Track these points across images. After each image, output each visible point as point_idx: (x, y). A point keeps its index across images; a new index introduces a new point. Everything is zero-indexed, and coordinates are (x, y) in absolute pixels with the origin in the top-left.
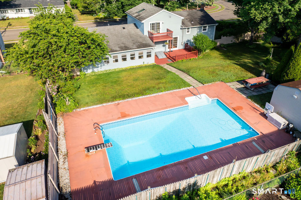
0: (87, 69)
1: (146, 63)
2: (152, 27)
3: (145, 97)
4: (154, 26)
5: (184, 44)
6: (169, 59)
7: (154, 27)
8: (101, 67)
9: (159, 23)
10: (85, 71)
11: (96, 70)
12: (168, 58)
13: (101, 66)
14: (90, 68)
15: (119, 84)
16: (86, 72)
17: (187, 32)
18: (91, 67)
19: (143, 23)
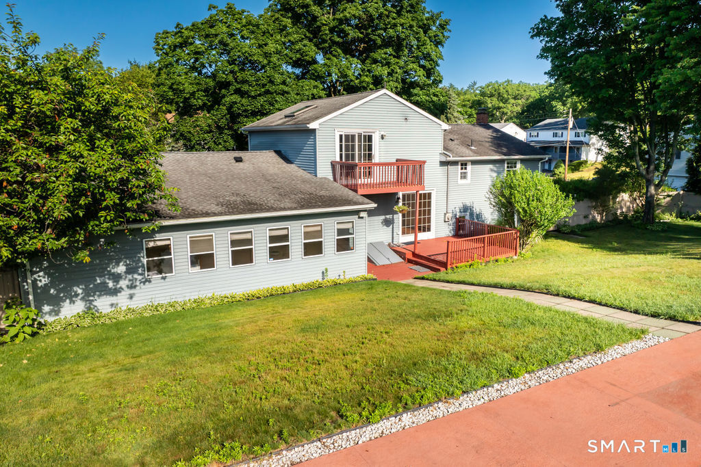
0: (56, 302)
1: (332, 276)
2: (347, 150)
3: (422, 416)
4: (353, 146)
5: (454, 220)
6: (417, 263)
7: (353, 150)
8: (132, 291)
9: (370, 138)
10: (46, 308)
11: (103, 304)
12: (410, 261)
13: (132, 287)
14: (77, 295)
15: (218, 352)
16: (50, 313)
17: (461, 177)
18: (80, 291)
19: (315, 130)
